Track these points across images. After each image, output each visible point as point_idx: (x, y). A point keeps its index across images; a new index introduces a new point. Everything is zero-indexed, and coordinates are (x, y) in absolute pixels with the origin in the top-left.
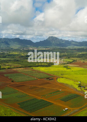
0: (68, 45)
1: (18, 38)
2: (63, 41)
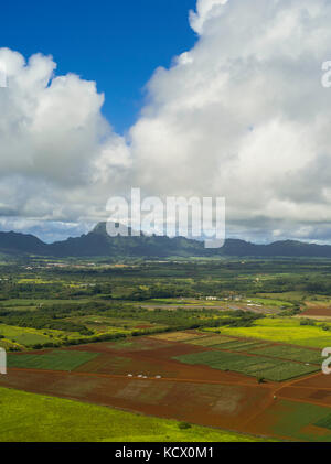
0: (168, 251)
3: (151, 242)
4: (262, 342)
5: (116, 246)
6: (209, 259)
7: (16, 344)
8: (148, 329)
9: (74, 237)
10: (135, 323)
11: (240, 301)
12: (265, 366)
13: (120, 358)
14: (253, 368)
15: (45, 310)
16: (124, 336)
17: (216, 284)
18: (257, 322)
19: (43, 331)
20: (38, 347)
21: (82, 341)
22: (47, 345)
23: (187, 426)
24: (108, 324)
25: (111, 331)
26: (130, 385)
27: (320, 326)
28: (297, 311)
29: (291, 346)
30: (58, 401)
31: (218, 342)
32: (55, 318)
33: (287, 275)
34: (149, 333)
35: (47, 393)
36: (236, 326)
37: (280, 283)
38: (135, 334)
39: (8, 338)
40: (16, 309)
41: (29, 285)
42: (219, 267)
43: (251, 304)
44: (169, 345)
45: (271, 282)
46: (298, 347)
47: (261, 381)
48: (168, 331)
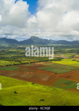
0: (48, 43)
1: (5, 38)
2: (43, 40)
3: (44, 41)
4: (60, 64)
5: (35, 42)
6: (57, 45)
7: (3, 65)
8: (35, 61)
9: (25, 40)
10: (33, 60)
11: (60, 55)
12: (59, 70)
13: (25, 68)
14: (55, 71)
15: (13, 57)
16: (28, 63)
17: (56, 51)
18: (62, 60)
19: (10, 62)
20: (7, 65)
21: (18, 64)
22: (9, 65)
23: (34, 84)
24: (26, 60)
25: (26, 62)
26: (25, 74)
27: (77, 61)
28: (73, 57)
29: (67, 66)
30: (6, 77)
31: (50, 65)
32: (14, 59)
33: (74, 49)
34: (35, 62)
35: (5, 76)
36: (57, 61)
37: (72, 51)
38: (31, 63)
39: (1, 63)
40: (6, 57)
41: (12, 51)
42: (59, 47)
43: (62, 56)
44: (38, 65)
45: (70, 51)
46: (68, 66)
47: (56, 74)
48: (39, 62)
